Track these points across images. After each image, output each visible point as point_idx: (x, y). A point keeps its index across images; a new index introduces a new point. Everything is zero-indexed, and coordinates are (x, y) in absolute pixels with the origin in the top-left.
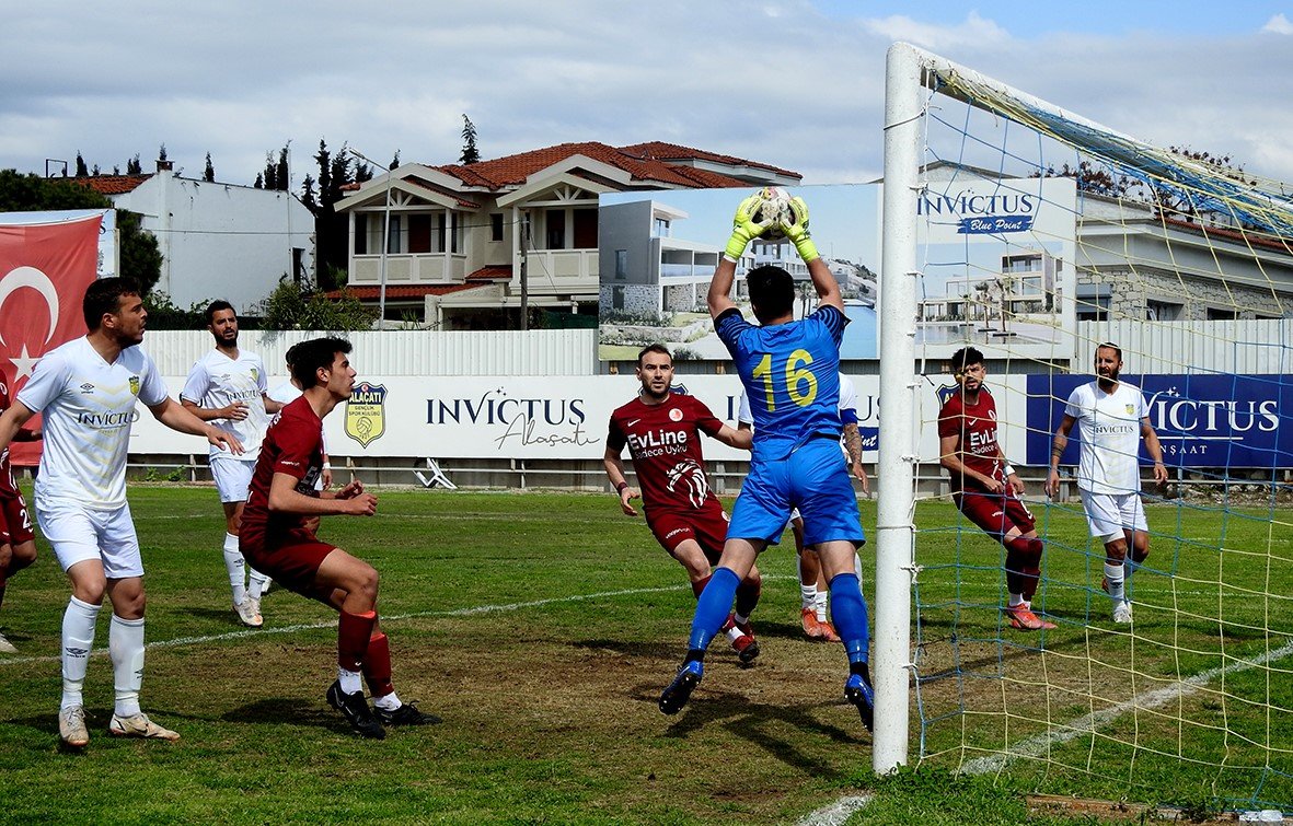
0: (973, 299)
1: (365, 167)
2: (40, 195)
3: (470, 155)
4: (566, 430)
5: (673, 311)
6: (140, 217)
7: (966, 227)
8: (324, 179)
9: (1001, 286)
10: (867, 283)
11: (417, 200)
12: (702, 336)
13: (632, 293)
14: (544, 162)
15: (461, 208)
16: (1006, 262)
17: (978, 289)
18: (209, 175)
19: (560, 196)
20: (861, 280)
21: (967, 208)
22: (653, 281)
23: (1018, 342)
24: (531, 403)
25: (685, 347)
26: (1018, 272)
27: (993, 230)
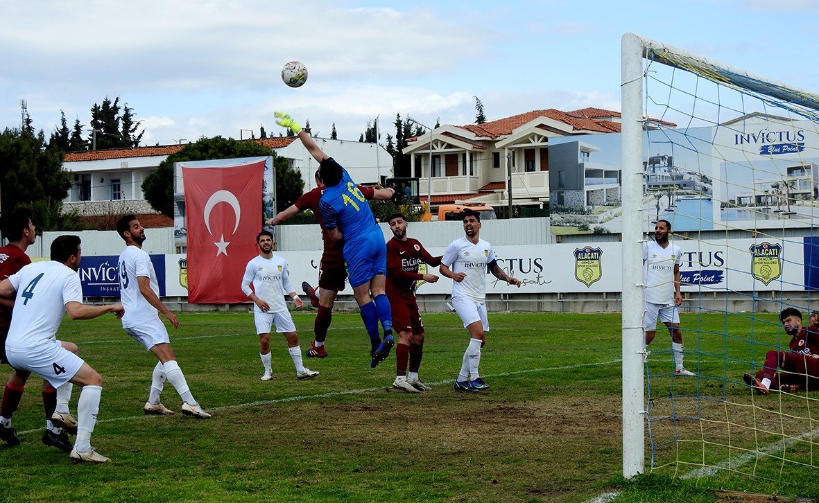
0: (770, 193)
1: (421, 128)
2: (235, 150)
3: (481, 119)
4: (532, 276)
5: (593, 206)
6: (292, 160)
7: (765, 151)
8: (399, 136)
9: (787, 185)
10: (707, 185)
11: (450, 146)
12: (610, 219)
13: (569, 195)
14: (523, 121)
15: (475, 150)
16: (790, 171)
17: (773, 187)
18: (334, 135)
19: (532, 140)
20: (703, 184)
21: (765, 140)
22: (581, 188)
23: (798, 217)
24: (511, 261)
25: (600, 226)
26: (797, 176)
27: (781, 152)
